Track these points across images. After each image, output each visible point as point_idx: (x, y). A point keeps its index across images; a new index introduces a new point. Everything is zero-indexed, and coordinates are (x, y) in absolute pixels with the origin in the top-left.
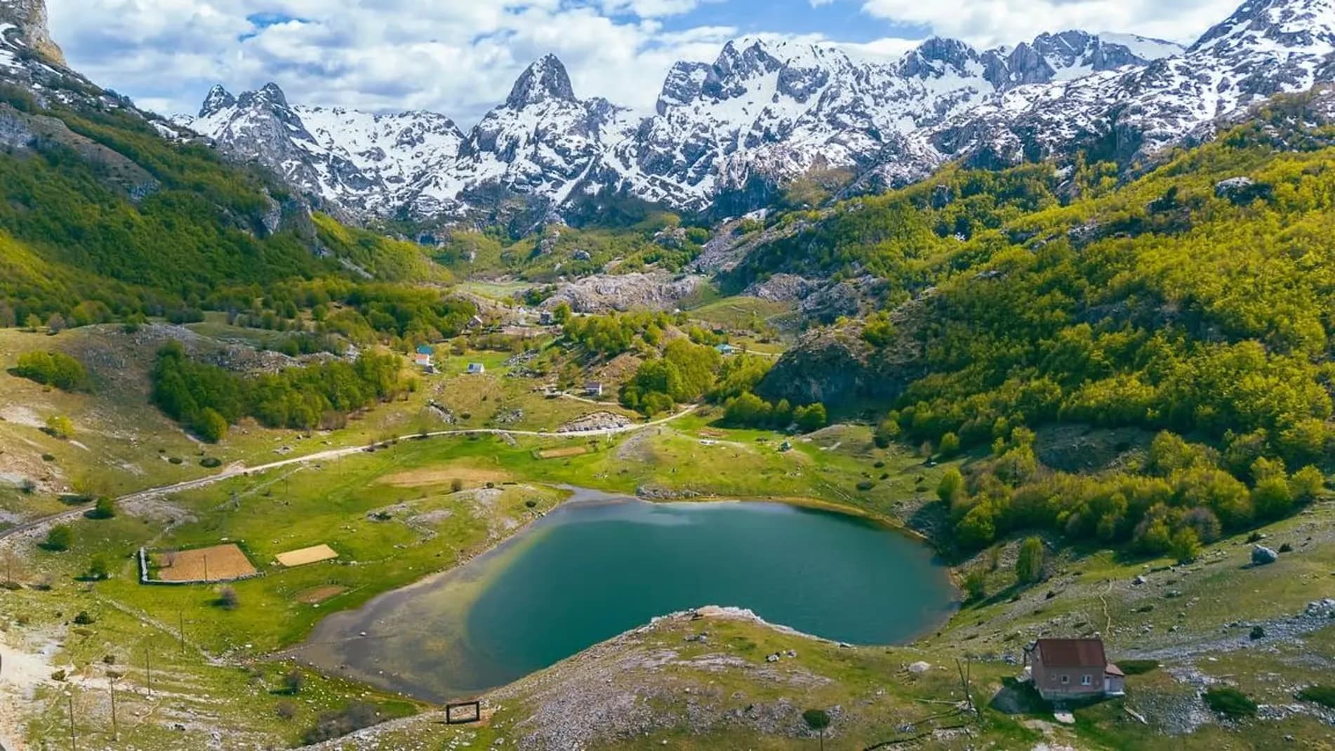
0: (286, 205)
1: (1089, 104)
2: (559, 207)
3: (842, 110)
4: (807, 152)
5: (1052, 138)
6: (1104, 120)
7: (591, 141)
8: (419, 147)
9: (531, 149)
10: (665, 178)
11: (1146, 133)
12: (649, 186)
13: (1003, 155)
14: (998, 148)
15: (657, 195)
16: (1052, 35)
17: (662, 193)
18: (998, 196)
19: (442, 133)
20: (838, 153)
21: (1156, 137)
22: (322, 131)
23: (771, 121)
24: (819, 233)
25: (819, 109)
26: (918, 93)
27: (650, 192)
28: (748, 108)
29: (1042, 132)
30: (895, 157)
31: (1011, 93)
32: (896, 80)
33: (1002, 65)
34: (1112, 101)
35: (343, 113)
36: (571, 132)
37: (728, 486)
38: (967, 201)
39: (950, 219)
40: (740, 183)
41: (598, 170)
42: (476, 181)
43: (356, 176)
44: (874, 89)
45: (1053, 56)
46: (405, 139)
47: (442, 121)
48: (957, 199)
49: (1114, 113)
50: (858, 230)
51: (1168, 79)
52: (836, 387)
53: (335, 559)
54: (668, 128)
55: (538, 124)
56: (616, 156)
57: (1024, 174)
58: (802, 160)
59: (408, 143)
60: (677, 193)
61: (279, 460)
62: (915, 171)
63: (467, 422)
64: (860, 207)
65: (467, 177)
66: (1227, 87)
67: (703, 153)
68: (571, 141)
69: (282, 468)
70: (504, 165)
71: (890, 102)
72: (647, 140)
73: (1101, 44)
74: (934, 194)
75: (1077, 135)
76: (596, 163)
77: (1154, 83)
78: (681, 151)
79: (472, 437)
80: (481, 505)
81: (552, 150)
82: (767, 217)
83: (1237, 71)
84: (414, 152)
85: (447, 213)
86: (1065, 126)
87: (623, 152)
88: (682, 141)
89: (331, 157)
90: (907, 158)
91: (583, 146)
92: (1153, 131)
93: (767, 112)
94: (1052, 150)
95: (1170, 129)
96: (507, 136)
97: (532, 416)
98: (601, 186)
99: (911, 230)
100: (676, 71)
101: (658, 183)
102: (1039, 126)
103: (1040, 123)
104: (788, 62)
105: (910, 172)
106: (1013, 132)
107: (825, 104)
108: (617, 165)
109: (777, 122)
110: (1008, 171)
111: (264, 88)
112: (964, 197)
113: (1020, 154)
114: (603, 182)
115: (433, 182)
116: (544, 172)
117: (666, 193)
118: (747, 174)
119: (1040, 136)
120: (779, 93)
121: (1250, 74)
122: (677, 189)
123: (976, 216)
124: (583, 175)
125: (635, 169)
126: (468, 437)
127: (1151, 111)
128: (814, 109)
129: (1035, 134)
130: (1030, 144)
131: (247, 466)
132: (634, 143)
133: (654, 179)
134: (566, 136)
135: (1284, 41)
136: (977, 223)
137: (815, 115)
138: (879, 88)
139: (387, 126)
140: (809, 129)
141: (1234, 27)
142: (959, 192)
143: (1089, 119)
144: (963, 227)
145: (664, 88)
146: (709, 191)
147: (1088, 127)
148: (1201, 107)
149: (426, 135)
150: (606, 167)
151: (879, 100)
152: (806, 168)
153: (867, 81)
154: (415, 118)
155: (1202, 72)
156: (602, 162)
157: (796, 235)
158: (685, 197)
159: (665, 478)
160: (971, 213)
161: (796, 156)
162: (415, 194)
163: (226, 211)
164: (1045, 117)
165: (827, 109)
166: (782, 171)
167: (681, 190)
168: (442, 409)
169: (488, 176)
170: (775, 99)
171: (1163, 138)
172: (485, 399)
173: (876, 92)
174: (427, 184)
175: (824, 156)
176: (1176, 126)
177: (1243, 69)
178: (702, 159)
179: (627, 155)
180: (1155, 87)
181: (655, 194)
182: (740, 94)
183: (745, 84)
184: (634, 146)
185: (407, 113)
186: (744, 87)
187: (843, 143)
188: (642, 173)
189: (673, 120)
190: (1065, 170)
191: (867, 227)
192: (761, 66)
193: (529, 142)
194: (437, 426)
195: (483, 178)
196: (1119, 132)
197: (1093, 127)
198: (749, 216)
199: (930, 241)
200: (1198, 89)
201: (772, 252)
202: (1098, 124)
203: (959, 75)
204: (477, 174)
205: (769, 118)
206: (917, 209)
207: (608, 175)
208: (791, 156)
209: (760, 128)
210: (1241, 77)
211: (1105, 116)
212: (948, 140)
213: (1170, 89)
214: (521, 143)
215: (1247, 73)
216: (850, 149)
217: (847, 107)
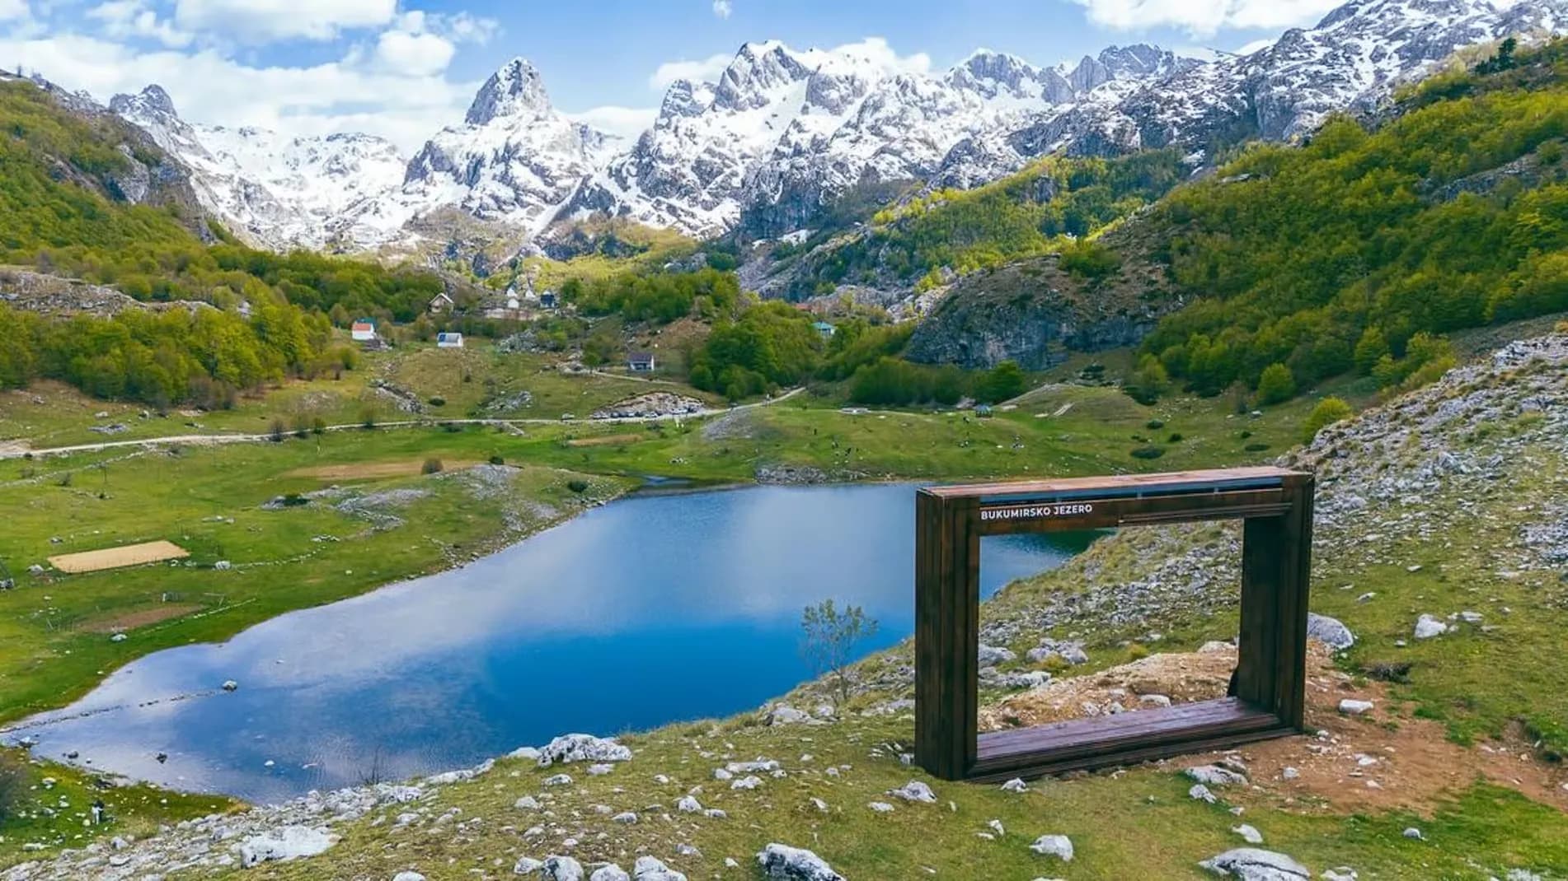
0: (157, 171)
1: (1212, 82)
2: (538, 237)
3: (888, 121)
4: (853, 163)
5: (1175, 119)
6: (1238, 96)
7: (577, 159)
8: (352, 176)
9: (501, 167)
10: (674, 201)
11: (1299, 104)
12: (653, 210)
13: (1116, 140)
14: (1109, 132)
15: (664, 222)
16: (1120, 48)
17: (670, 219)
18: (1115, 187)
19: (384, 160)
20: (891, 164)
21: (1312, 108)
22: (225, 155)
23: (802, 135)
24: (893, 235)
25: (860, 120)
26: (975, 106)
27: (654, 218)
28: (773, 122)
29: (1162, 112)
30: (970, 158)
31: (1100, 89)
32: (948, 91)
33: (1064, 83)
34: (1243, 77)
35: (252, 133)
36: (552, 148)
37: (910, 462)
38: (1076, 193)
39: (1057, 215)
40: (773, 197)
41: (587, 193)
42: (429, 206)
43: (269, 205)
44: (923, 101)
45: (1121, 73)
46: (335, 167)
47: (383, 146)
48: (1063, 193)
49: (1250, 87)
50: (944, 228)
51: (1309, 50)
52: (1029, 340)
53: (182, 560)
54: (675, 141)
55: (509, 138)
56: (610, 175)
57: (1146, 160)
58: (849, 171)
59: (340, 172)
60: (689, 219)
61: (98, 442)
62: (997, 171)
63: (440, 409)
64: (942, 204)
65: (417, 202)
66: (1383, 55)
67: (720, 172)
68: (551, 158)
69: (101, 451)
70: (464, 190)
71: (943, 116)
72: (649, 155)
73: (1175, 59)
74: (1036, 185)
75: (1205, 115)
76: (584, 182)
77: (1292, 55)
78: (693, 169)
79: (451, 429)
80: (484, 482)
81: (527, 169)
82: (808, 239)
83: (1392, 39)
84: (346, 182)
85: (391, 244)
86: (1189, 105)
87: (619, 171)
88: (693, 158)
89: (236, 179)
90: (983, 158)
91: (567, 165)
92: (1306, 102)
93: (797, 125)
94: (1176, 132)
95: (1326, 99)
96: (468, 154)
97: (548, 400)
98: (591, 211)
99: (1011, 228)
100: (676, 91)
101: (664, 207)
102: (1158, 106)
103: (1158, 101)
104: (819, 68)
105: (990, 173)
106: (1125, 114)
107: (867, 115)
108: (612, 187)
109: (809, 136)
110: (1126, 157)
111: (145, 91)
112: (1072, 189)
113: (1137, 138)
114: (595, 207)
115: (373, 209)
116: (517, 195)
117: (675, 219)
118: (781, 187)
119: (1160, 116)
120: (809, 104)
121: (1409, 41)
122: (687, 213)
123: (1091, 211)
124: (567, 201)
125: (635, 191)
126: (442, 429)
127: (1298, 81)
128: (854, 121)
129: (1154, 114)
130: (1148, 127)
131: (33, 447)
132: (633, 159)
133: (659, 203)
134: (544, 152)
135: (1435, 11)
136: (1091, 218)
137: (856, 127)
138: (929, 100)
139: (312, 151)
140: (851, 142)
141: (1360, 7)
142: (1065, 184)
143: (1219, 97)
144: (1075, 226)
145: (663, 111)
146: (729, 217)
147: (1219, 105)
148: (1357, 76)
149: (362, 162)
150: (597, 189)
151: (929, 114)
152: (854, 182)
153: (914, 92)
154: (348, 142)
155: (1349, 41)
156: (591, 183)
157: (862, 239)
158: (700, 224)
159: (799, 454)
160: (1084, 209)
161: (841, 166)
162: (348, 224)
163: (60, 163)
164: (1164, 95)
165: (869, 119)
166: (825, 183)
167: (693, 216)
168: (397, 392)
169: (445, 200)
170: (805, 110)
171: (1319, 109)
172: (468, 379)
173: (926, 104)
174: (365, 210)
175: (874, 168)
176: (1334, 96)
177: (1400, 35)
178: (719, 179)
179: (624, 174)
180: (1294, 59)
181: (661, 220)
182: (762, 105)
183: (766, 93)
184: (632, 164)
185: (338, 136)
186: (766, 97)
187: (898, 154)
188: (644, 195)
189: (681, 131)
190: (1196, 156)
191: (956, 226)
192: (785, 73)
193: (497, 160)
194: (389, 414)
195: (437, 204)
196: (1261, 106)
197: (1225, 104)
198: (786, 238)
199: (1036, 241)
200: (1348, 59)
201: (832, 262)
202: (1230, 100)
203: (1014, 95)
204: (430, 199)
205: (799, 132)
206: (1016, 204)
207: (600, 198)
208: (834, 166)
209: (789, 144)
210: (1398, 44)
211: (1239, 91)
212: (1031, 140)
213: (1312, 60)
214: (488, 162)
215: (1404, 39)
216: (904, 160)
217: (894, 118)
